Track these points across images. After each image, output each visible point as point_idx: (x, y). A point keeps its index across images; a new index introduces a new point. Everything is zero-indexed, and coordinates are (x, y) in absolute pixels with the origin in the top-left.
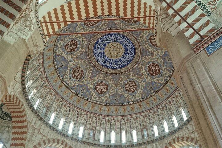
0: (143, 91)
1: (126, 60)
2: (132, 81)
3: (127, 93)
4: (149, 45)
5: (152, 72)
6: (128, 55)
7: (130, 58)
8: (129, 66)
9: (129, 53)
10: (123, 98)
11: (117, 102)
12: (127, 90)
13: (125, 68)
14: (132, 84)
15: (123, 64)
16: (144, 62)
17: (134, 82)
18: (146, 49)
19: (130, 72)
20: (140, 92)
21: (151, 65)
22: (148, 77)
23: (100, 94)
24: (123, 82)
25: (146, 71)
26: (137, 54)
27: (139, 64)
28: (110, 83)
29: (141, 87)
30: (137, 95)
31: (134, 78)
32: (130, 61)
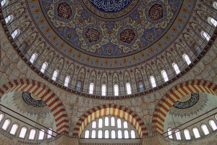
0: (101, 48)
1: (111, 6)
2: (97, 31)
3: (84, 38)
4: (145, 11)
5: (123, 37)
6: (118, 3)
7: (116, 8)
8: (108, 14)
9: (120, 2)
10: (76, 39)
11: (68, 39)
12: (86, 35)
13: (102, 13)
14: (96, 34)
15: (104, 8)
16: (125, 22)
17: (99, 33)
18: (139, 12)
19: (103, 21)
20: (97, 46)
21: (129, 29)
22: (116, 39)
23: (58, 15)
24: (88, 24)
25: (119, 31)
26: (126, 9)
27: (118, 21)
28: (76, 14)
29: (101, 43)
30: (93, 47)
31: (102, 30)
32: (113, 11)
